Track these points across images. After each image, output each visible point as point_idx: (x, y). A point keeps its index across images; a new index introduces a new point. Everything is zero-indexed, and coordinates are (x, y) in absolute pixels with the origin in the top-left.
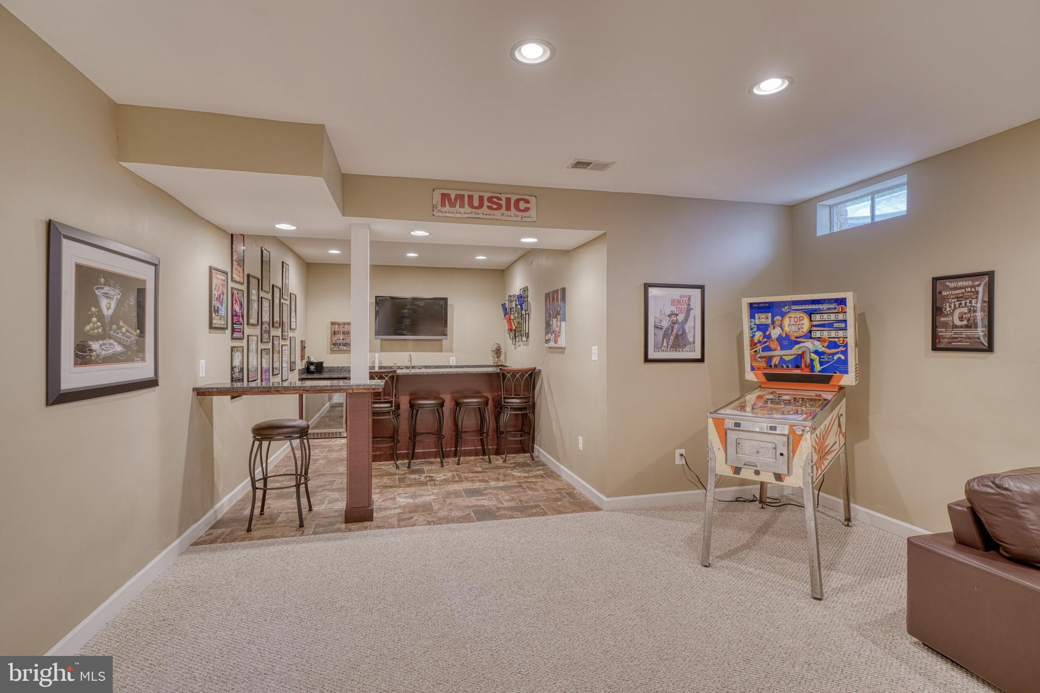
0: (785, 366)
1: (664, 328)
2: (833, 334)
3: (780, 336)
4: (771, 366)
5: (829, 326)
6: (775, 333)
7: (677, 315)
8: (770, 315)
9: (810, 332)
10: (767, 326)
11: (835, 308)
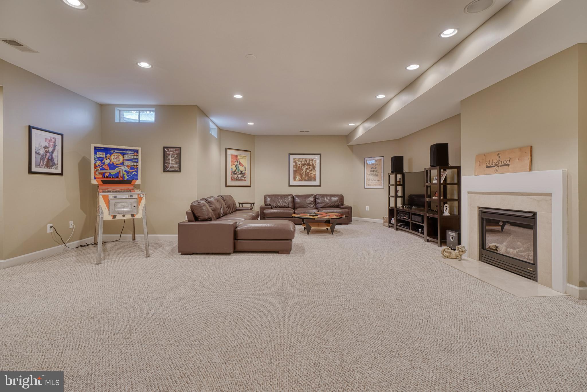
0: (111, 177)
1: (41, 154)
2: (132, 164)
3: (109, 163)
4: (105, 177)
5: (130, 160)
6: (107, 162)
7: (48, 148)
8: (104, 153)
9: (123, 162)
10: (103, 158)
11: (133, 154)
